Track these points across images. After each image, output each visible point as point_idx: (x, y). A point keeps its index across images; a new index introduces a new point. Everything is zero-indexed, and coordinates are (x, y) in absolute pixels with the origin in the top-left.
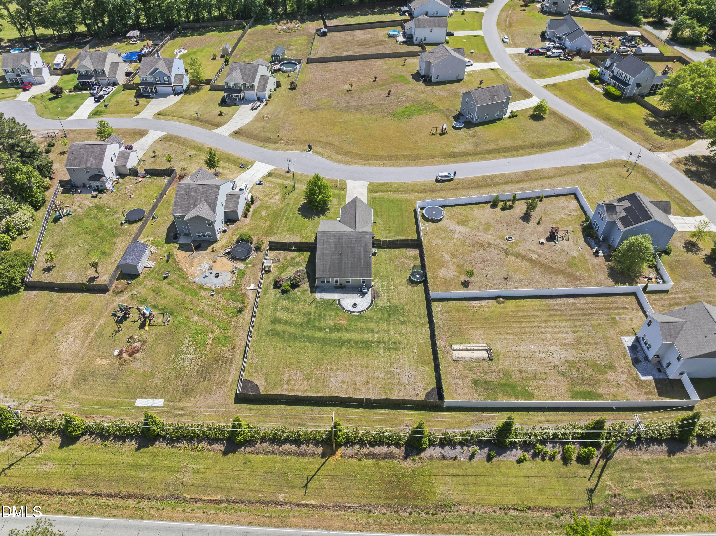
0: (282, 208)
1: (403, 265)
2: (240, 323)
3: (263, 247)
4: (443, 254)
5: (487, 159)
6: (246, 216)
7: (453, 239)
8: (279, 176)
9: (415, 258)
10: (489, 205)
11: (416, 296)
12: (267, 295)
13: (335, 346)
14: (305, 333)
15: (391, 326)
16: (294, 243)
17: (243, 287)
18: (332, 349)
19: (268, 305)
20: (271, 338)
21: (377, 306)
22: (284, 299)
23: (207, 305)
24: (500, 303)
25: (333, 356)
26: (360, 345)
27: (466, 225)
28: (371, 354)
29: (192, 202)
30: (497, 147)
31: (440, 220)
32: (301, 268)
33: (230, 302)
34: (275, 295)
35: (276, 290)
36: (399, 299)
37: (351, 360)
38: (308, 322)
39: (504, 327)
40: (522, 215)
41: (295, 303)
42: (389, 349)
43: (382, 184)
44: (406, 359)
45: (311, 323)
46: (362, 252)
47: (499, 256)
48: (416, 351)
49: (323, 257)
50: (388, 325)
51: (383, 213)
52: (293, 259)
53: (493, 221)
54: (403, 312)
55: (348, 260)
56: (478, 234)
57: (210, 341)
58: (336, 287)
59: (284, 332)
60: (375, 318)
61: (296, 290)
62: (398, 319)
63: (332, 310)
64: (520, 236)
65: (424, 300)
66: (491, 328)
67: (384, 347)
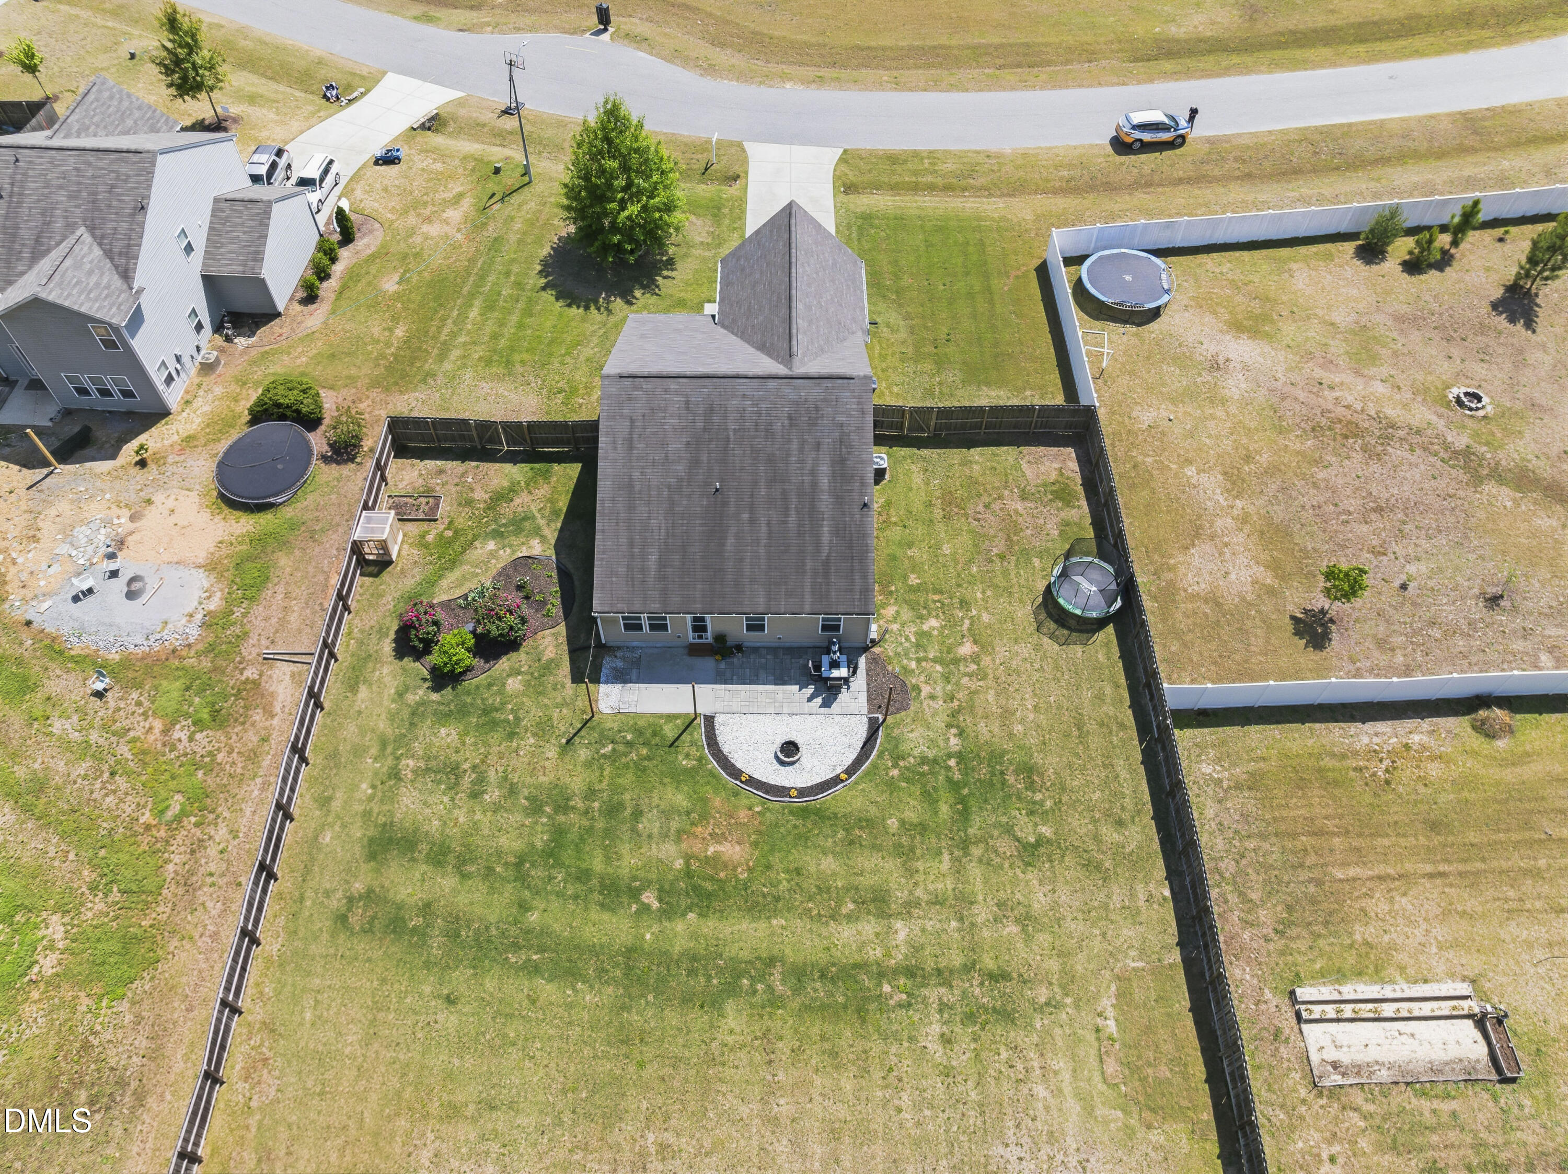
0: (473, 261)
1: (1011, 528)
2: (212, 851)
3: (367, 444)
4: (1190, 471)
5: (1304, 64)
6: (310, 297)
7: (1224, 402)
8: (475, 129)
9: (1062, 495)
10: (1349, 247)
11: (1087, 695)
12: (363, 692)
13: (686, 1000)
14: (533, 918)
15: (975, 871)
16: (507, 426)
17: (249, 650)
18: (672, 1017)
19: (358, 751)
20: (361, 946)
21: (898, 757)
22: (444, 717)
23: (66, 745)
24: (1491, 735)
25: (677, 1060)
26: (817, 990)
27: (1268, 337)
28: (876, 1047)
29: (26, 234)
30: (1333, 20)
31: (1156, 313)
32: (536, 548)
33: (180, 733)
34: (400, 695)
35: (408, 662)
36: (1006, 714)
37: (771, 1091)
38: (552, 853)
39: (1536, 874)
40: (1498, 293)
41: (495, 737)
42: (970, 1018)
43: (893, 159)
44: (1066, 1076)
45: (568, 856)
46: (824, 482)
47: (1441, 484)
48: (1111, 1026)
49: (631, 508)
50: (958, 870)
51: (906, 281)
52: (499, 498)
53: (1380, 318)
54: (1031, 786)
55: (752, 521)
56: (1328, 377)
57: (48, 964)
58: (695, 650)
59: (426, 908)
60: (893, 824)
61: (504, 664)
62: (1009, 830)
63: (679, 777)
64: (1512, 385)
65: (1128, 717)
66: (1472, 880)
67: (943, 1007)
